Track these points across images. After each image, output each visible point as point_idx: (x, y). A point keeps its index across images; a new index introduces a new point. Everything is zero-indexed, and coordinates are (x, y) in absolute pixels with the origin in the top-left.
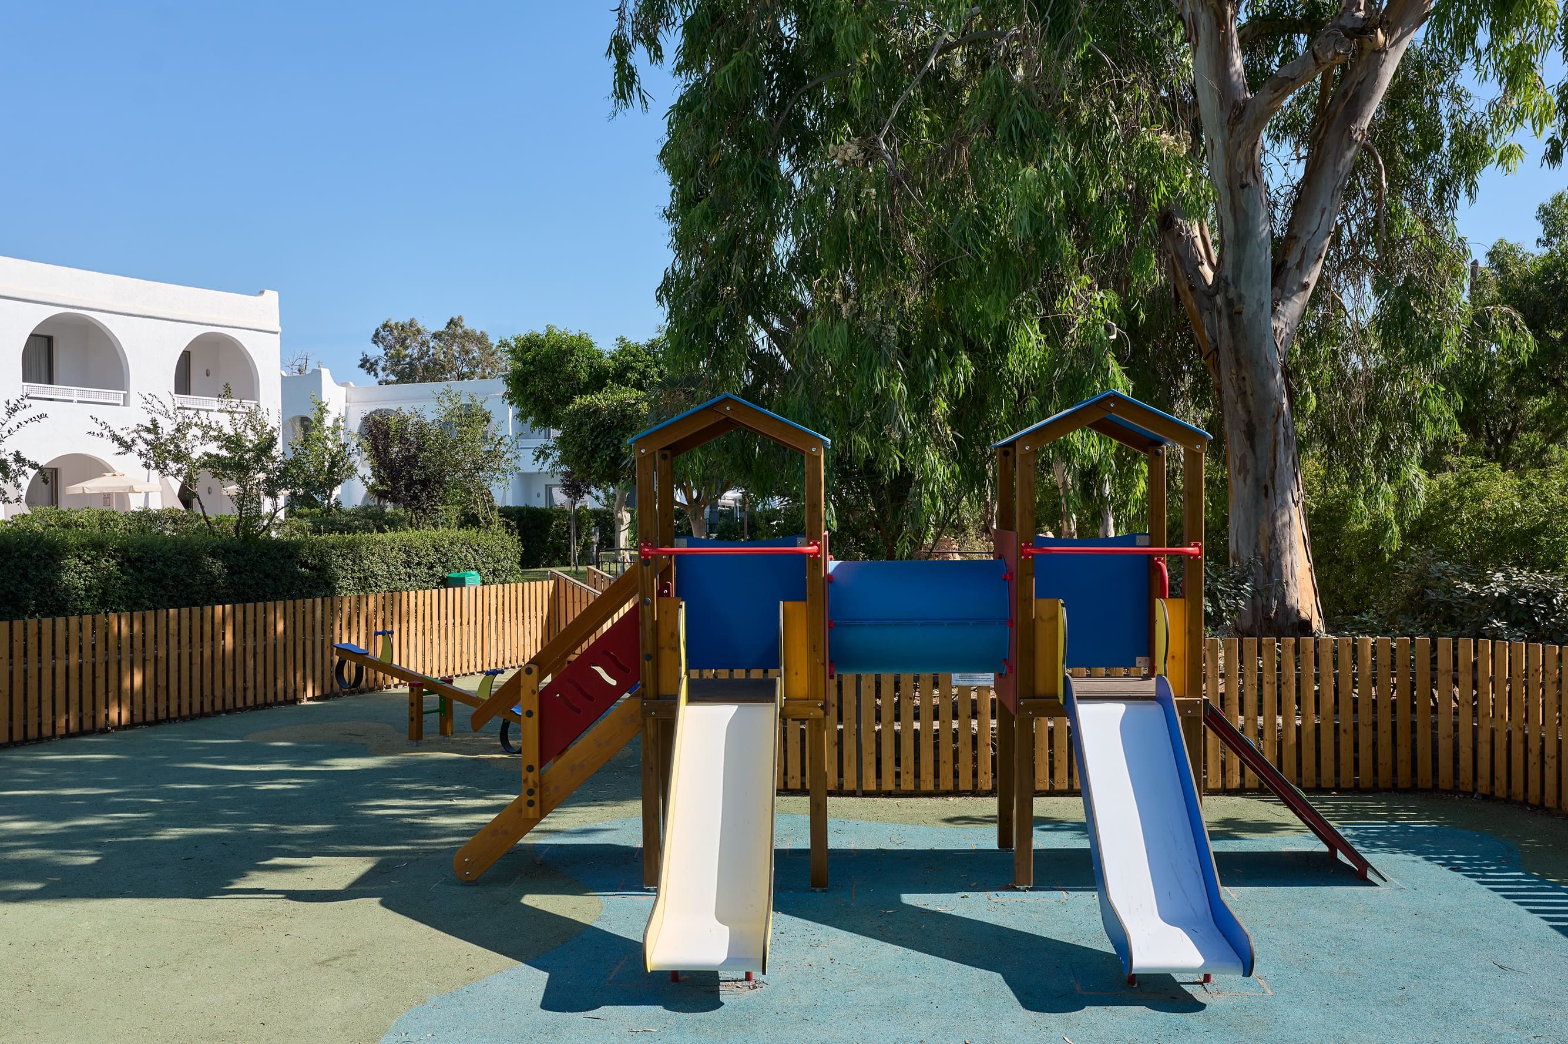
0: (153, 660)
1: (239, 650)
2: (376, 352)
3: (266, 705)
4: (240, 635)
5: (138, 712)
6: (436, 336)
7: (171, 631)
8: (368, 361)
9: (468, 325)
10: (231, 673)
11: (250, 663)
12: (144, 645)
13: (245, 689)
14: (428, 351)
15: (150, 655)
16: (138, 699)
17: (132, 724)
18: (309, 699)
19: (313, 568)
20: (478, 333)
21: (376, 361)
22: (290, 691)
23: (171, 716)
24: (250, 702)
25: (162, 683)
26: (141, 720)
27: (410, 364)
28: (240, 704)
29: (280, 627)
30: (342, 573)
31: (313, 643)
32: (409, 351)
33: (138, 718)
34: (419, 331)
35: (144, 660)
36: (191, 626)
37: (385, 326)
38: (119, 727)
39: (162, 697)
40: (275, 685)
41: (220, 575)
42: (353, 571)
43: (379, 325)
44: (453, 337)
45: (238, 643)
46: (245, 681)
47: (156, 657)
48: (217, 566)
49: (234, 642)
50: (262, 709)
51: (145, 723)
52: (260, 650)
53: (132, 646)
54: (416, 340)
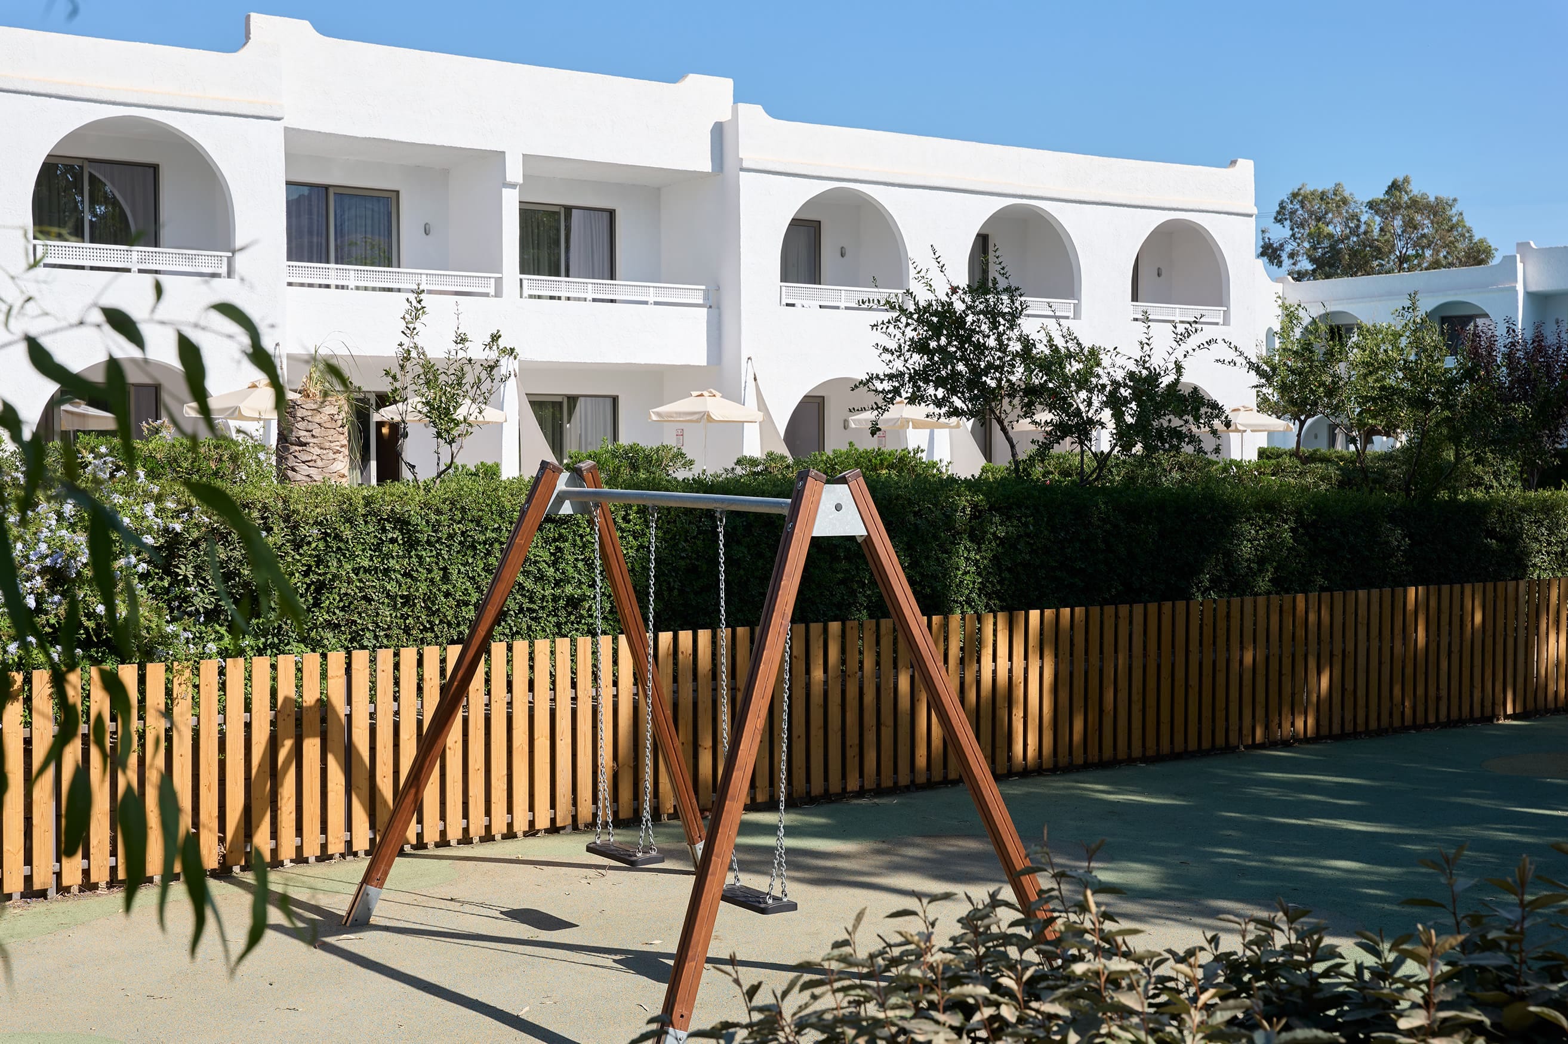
0: (1340, 656)
1: (1433, 646)
2: (1280, 233)
3: (1460, 722)
4: (1433, 627)
5: (1325, 722)
6: (1372, 205)
7: (1360, 619)
8: (1271, 245)
9: (1416, 188)
10: (1423, 676)
11: (1444, 665)
12: (1331, 637)
13: (1438, 698)
14: (1358, 227)
15: (1338, 651)
16: (1325, 708)
17: (1318, 738)
18: (1507, 717)
19: (1501, 539)
20: (1432, 199)
21: (1282, 245)
22: (1488, 704)
23: (1359, 729)
24: (1443, 717)
25: (1350, 686)
26: (1327, 733)
27: (1332, 247)
28: (1432, 720)
29: (1478, 618)
30: (1536, 546)
31: (1516, 639)
32: (1331, 228)
33: (1324, 731)
34: (1345, 201)
35: (1332, 655)
36: (1380, 613)
37: (1295, 195)
38: (1306, 740)
39: (1349, 703)
40: (1472, 696)
41: (1399, 547)
42: (1549, 544)
43: (1284, 196)
44: (1396, 208)
45: (1431, 638)
46: (1438, 688)
47: (1344, 651)
48: (1396, 537)
49: (1427, 636)
50: (1455, 726)
51: (1331, 737)
52: (1455, 648)
53: (1319, 638)
54: (1340, 214)
